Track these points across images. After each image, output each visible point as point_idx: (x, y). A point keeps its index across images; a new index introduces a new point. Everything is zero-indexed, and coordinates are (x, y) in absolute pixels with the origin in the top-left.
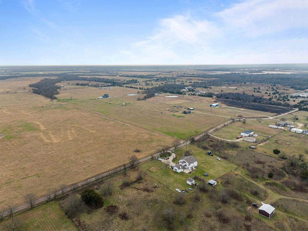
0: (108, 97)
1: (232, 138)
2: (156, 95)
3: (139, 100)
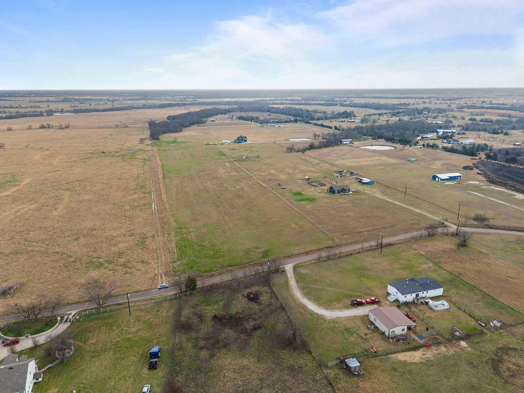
0: (245, 141)
1: (338, 300)
2: (345, 143)
3: (291, 152)
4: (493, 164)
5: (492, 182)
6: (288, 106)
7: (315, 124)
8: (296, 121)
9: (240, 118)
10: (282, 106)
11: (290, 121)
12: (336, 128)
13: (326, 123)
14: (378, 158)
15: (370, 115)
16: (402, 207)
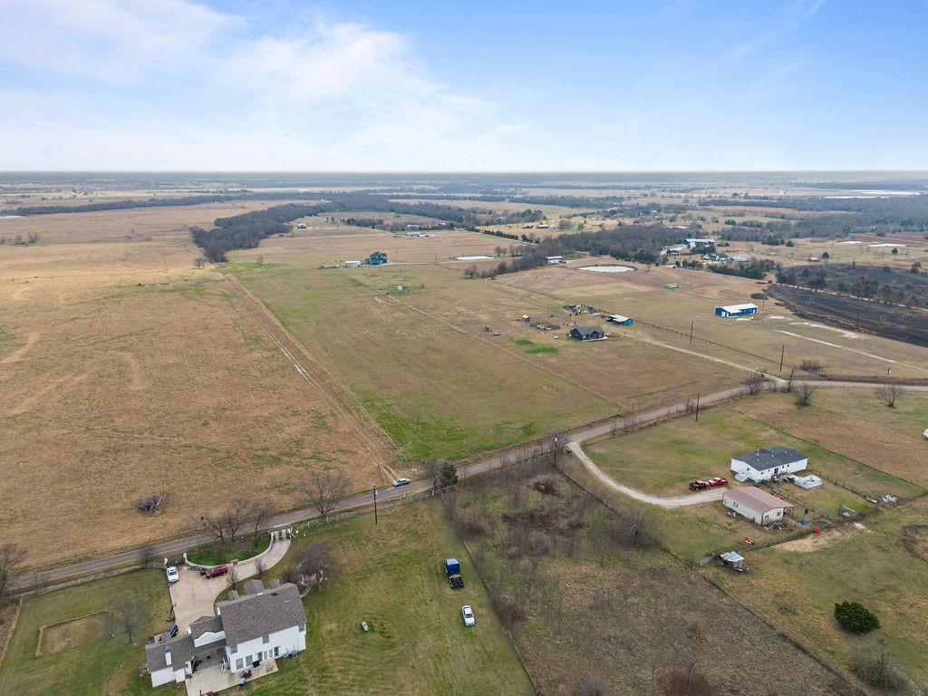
0: (385, 261)
1: (670, 484)
2: (552, 262)
3: (472, 278)
4: (792, 290)
5: (802, 316)
6: (423, 201)
7: (486, 232)
8: (451, 227)
9: (350, 222)
10: (412, 202)
11: (440, 228)
12: (524, 238)
13: (504, 229)
14: (617, 284)
15: (569, 217)
16: (692, 356)
